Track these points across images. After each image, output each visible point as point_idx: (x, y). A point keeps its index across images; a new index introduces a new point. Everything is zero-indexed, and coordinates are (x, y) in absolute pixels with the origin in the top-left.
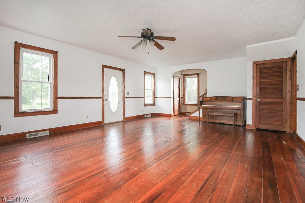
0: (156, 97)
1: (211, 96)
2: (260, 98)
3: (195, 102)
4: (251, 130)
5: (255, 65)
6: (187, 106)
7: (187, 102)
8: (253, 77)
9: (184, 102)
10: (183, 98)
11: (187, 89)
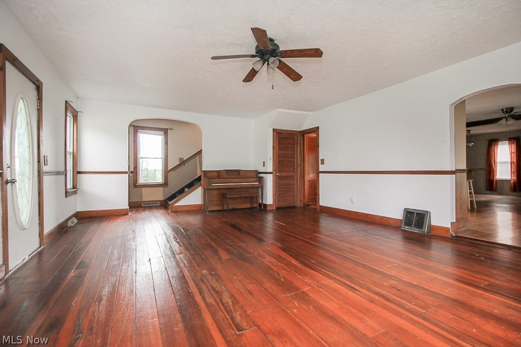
0: (79, 173)
1: (219, 170)
2: (279, 172)
3: (159, 179)
4: (272, 211)
5: (275, 133)
6: (143, 189)
7: (141, 180)
8: (273, 147)
9: (136, 181)
10: (134, 173)
11: (141, 157)
